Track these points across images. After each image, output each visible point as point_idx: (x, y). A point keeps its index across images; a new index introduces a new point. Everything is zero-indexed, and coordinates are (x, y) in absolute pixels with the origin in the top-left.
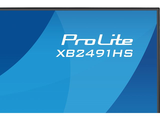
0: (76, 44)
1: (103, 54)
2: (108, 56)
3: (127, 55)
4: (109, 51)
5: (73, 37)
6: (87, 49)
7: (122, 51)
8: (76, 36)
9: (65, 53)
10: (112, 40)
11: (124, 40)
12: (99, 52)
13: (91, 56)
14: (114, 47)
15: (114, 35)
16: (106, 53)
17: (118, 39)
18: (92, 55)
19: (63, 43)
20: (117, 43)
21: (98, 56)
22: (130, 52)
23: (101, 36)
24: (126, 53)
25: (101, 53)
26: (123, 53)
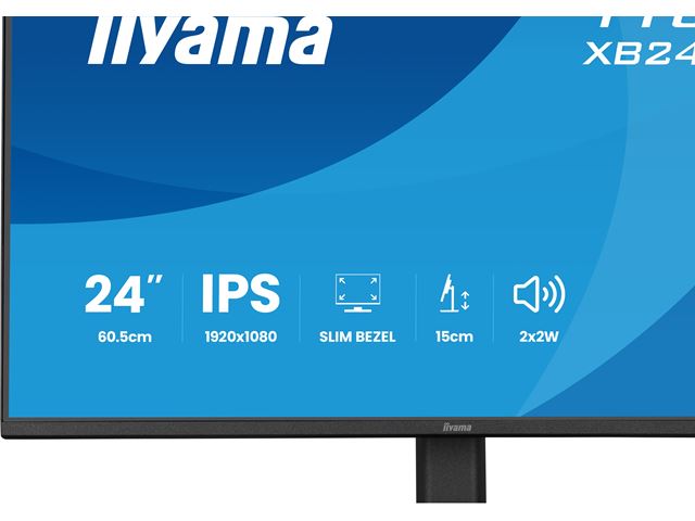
0: (647, 22)
19: (606, 23)
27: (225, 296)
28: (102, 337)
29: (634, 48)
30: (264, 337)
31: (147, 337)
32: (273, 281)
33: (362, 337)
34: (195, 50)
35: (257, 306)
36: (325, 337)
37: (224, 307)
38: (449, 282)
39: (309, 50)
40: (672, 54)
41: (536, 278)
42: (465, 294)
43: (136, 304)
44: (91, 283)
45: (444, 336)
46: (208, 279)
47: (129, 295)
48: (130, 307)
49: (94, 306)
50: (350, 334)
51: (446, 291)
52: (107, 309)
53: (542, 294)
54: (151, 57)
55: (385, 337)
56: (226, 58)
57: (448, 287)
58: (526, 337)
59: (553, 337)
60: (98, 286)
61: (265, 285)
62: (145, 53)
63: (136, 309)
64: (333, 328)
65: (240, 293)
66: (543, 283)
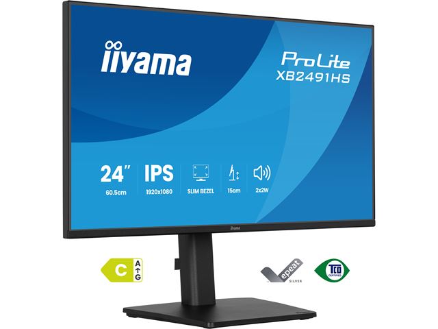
0: (296, 64)
1: (322, 78)
2: (327, 81)
3: (344, 80)
4: (327, 74)
5: (292, 56)
6: (307, 71)
7: (339, 75)
8: (295, 54)
9: (284, 75)
10: (331, 62)
11: (342, 62)
12: (318, 76)
13: (311, 81)
14: (333, 71)
15: (332, 56)
16: (325, 77)
17: (336, 61)
18: (311, 79)
19: (283, 63)
20: (335, 66)
21: (317, 81)
22: (348, 77)
23: (320, 56)
24: (344, 78)
25: (320, 77)
26: (341, 79)
27: (154, 174)
28: (108, 193)
30: (169, 192)
31: (124, 192)
32: (171, 168)
33: (203, 191)
34: (141, 67)
35: (165, 178)
36: (189, 191)
37: (153, 179)
38: (232, 168)
39: (183, 69)
40: (304, 77)
41: (261, 166)
42: (238, 173)
43: (120, 178)
44: (103, 169)
45: (231, 190)
46: (147, 167)
47: (117, 174)
48: (118, 180)
49: (104, 179)
50: (198, 190)
51: (231, 172)
52: (109, 180)
53: (263, 173)
54: (125, 70)
55: (210, 191)
56: (153, 71)
57: (232, 170)
58: (258, 190)
59: (266, 190)
60: (106, 170)
61: (168, 169)
62: (123, 67)
63: (120, 181)
64: (192, 188)
65: (159, 173)
66: (263, 169)
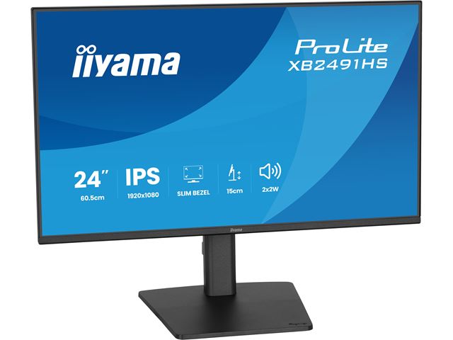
0: (315, 52)
1: (349, 65)
2: (356, 68)
3: (380, 65)
4: (357, 61)
5: (310, 43)
6: (329, 59)
7: (373, 60)
8: (314, 41)
9: (299, 66)
10: (361, 47)
11: (377, 46)
12: (344, 63)
13: (334, 69)
14: (364, 55)
15: (363, 39)
16: (353, 63)
17: (369, 45)
18: (335, 67)
19: (297, 52)
20: (367, 51)
21: (343, 69)
22: (384, 61)
23: (347, 41)
24: (379, 63)
25: (346, 64)
26: (375, 64)
27: (136, 178)
28: (82, 198)
29: (309, 63)
30: (155, 195)
31: (102, 198)
32: (157, 170)
33: (196, 193)
34: (120, 70)
35: (150, 182)
36: (179, 194)
37: (136, 183)
38: (232, 168)
39: (170, 68)
40: (325, 66)
41: (269, 164)
42: (239, 173)
43: (97, 183)
44: (77, 175)
45: (230, 191)
46: (128, 171)
47: (94, 180)
48: (94, 185)
49: (78, 185)
50: (190, 192)
51: (231, 172)
52: (84, 186)
53: (271, 171)
54: (100, 74)
55: (205, 192)
56: (134, 72)
57: (232, 170)
58: (265, 190)
59: (276, 189)
60: (80, 176)
61: (153, 172)
62: (97, 71)
63: (97, 186)
64: (183, 190)
65: (143, 176)
66: (272, 167)
